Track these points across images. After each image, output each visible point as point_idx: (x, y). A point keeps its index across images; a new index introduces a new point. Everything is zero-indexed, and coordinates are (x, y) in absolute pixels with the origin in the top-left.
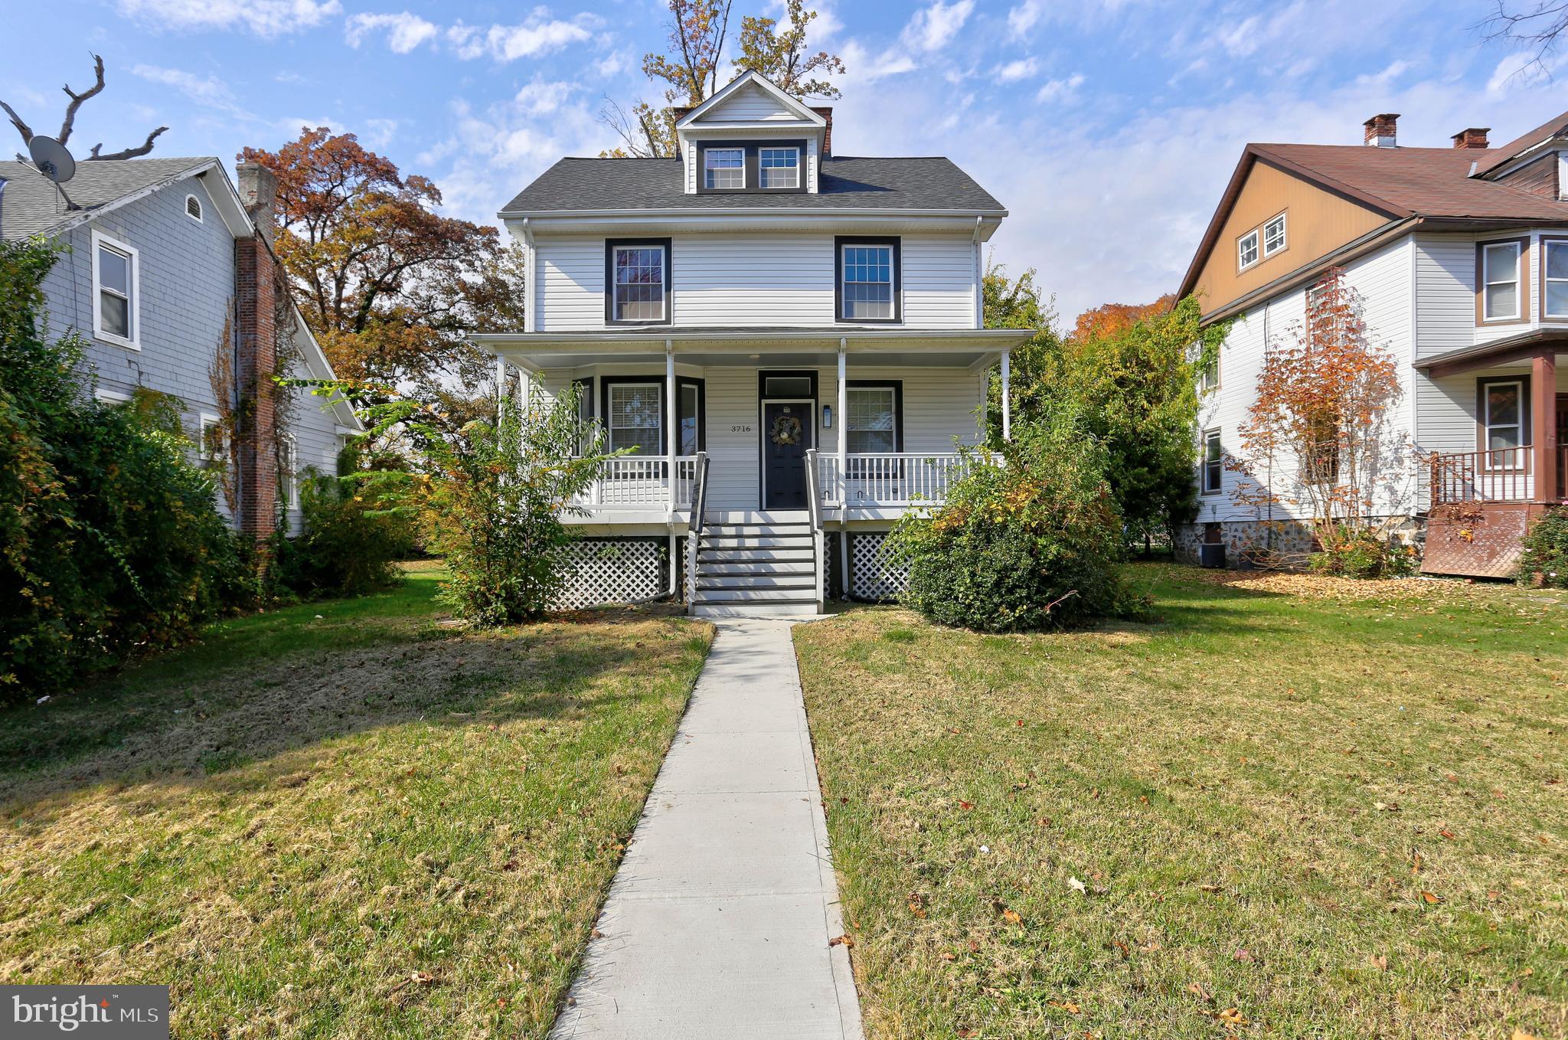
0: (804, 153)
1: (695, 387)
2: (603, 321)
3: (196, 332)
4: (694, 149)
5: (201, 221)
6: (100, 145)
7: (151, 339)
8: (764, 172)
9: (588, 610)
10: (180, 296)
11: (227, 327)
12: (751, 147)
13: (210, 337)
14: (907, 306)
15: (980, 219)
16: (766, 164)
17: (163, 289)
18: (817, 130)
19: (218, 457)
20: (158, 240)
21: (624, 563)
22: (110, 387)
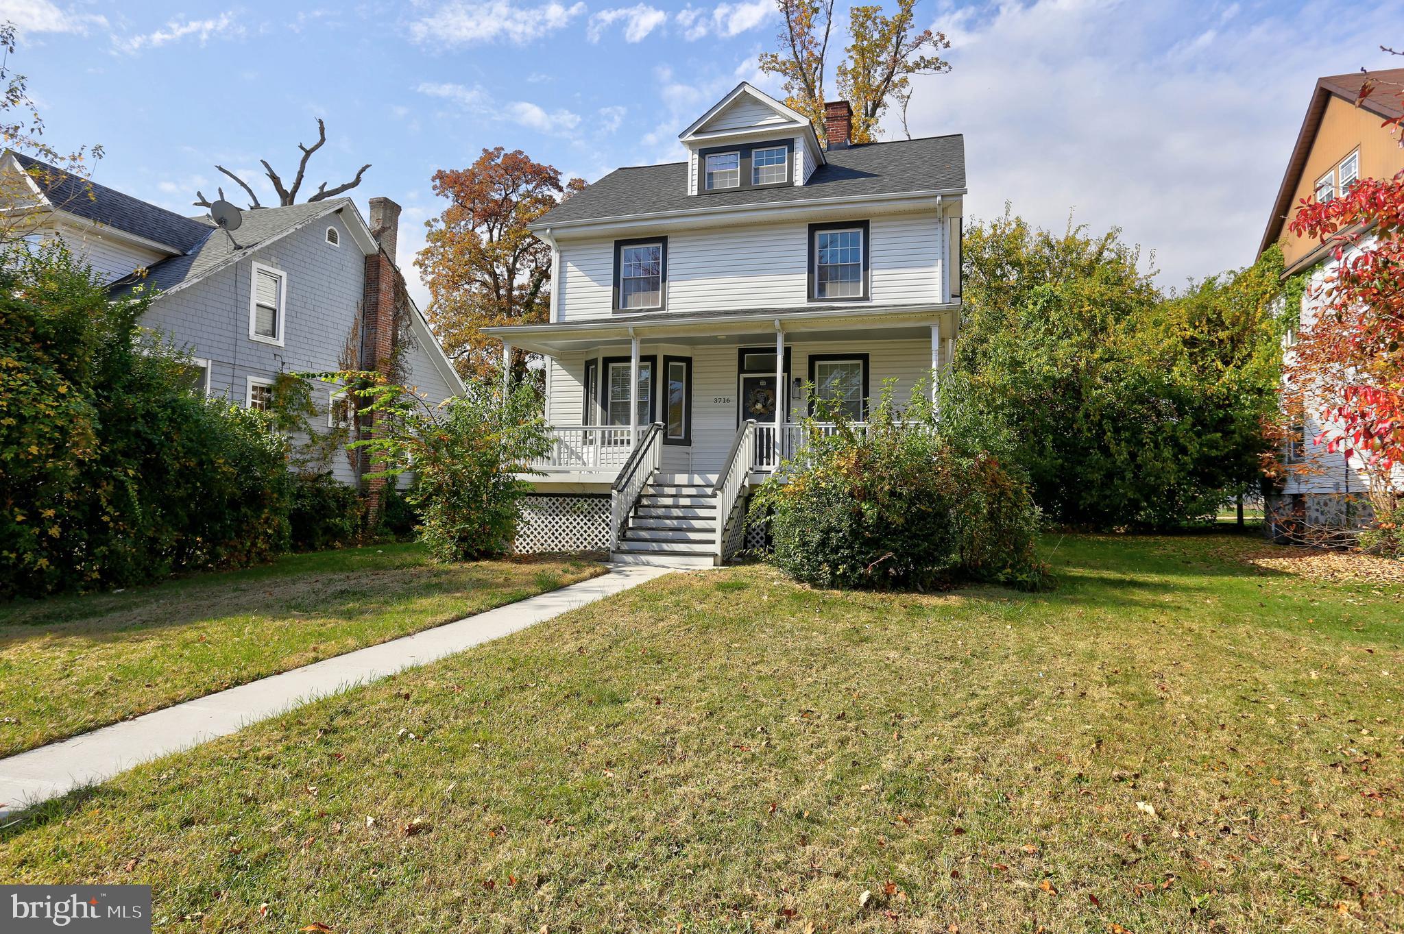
0: (791, 150)
1: (684, 364)
2: (611, 310)
3: (330, 330)
4: (696, 156)
5: (338, 246)
6: (325, 184)
7: (293, 337)
8: (756, 170)
9: (541, 554)
10: (318, 304)
11: (356, 324)
12: (744, 150)
13: (341, 333)
14: (874, 284)
15: (939, 198)
16: (758, 163)
17: (305, 300)
18: (803, 129)
19: (342, 425)
20: (303, 264)
21: (593, 517)
22: (259, 375)
